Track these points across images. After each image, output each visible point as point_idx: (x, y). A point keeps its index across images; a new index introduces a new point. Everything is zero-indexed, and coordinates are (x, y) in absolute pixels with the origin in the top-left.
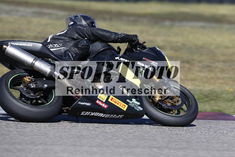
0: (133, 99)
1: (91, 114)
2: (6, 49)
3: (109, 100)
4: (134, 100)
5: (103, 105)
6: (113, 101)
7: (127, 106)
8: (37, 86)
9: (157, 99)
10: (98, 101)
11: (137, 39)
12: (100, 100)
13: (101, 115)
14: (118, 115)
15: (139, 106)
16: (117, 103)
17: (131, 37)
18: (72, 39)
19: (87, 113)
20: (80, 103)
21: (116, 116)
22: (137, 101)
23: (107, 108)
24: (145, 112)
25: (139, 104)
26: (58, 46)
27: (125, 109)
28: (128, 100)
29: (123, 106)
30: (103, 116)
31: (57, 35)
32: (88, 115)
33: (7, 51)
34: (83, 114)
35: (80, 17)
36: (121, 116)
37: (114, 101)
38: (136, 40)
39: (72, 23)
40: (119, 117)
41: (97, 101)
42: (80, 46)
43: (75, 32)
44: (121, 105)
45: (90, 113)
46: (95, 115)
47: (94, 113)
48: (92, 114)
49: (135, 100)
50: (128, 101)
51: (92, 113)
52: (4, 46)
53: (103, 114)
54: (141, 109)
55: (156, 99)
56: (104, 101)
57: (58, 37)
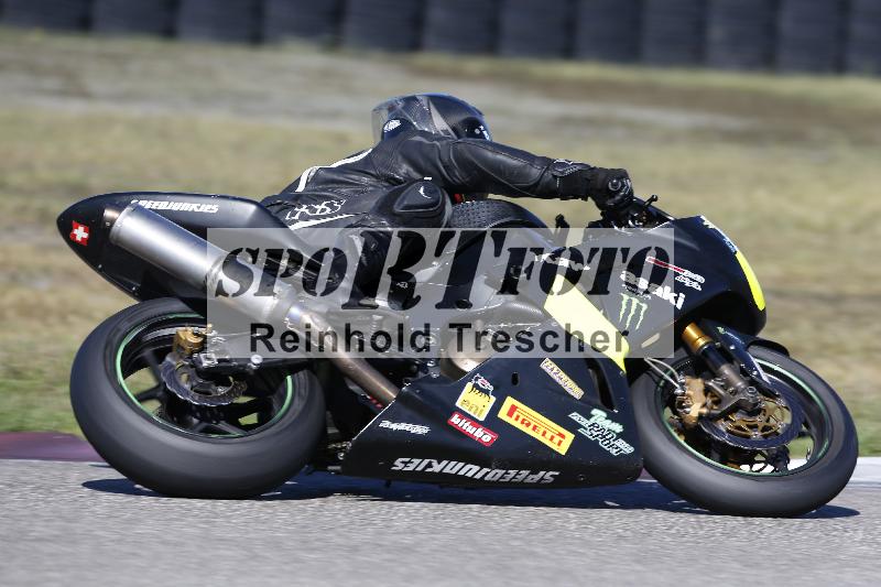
0: (594, 412)
1: (430, 465)
2: (113, 221)
3: (503, 414)
4: (599, 415)
5: (479, 433)
6: (517, 419)
7: (570, 437)
8: (225, 360)
9: (695, 410)
10: (457, 416)
11: (623, 186)
12: (464, 415)
13: (471, 470)
14: (535, 472)
15: (620, 436)
16: (531, 427)
17: (602, 176)
18: (386, 184)
19: (417, 464)
20: (386, 424)
21: (531, 476)
22: (611, 417)
23: (494, 444)
24: (644, 461)
25: (618, 431)
26: (328, 210)
27: (563, 450)
28: (575, 416)
29: (557, 439)
30: (478, 476)
31: (335, 165)
32: (419, 469)
33: (119, 232)
34: (399, 464)
35: (424, 102)
36: (549, 476)
37: (520, 419)
38: (620, 191)
39: (395, 124)
40: (542, 478)
41: (455, 419)
42: (397, 209)
43: (400, 158)
44: (549, 435)
45: (426, 461)
46: (447, 470)
47: (445, 462)
48: (437, 467)
49: (605, 415)
50: (574, 418)
51: (435, 462)
52: (109, 213)
53: (476, 468)
54: (627, 449)
55: (688, 413)
56: (482, 418)
57: (335, 177)
